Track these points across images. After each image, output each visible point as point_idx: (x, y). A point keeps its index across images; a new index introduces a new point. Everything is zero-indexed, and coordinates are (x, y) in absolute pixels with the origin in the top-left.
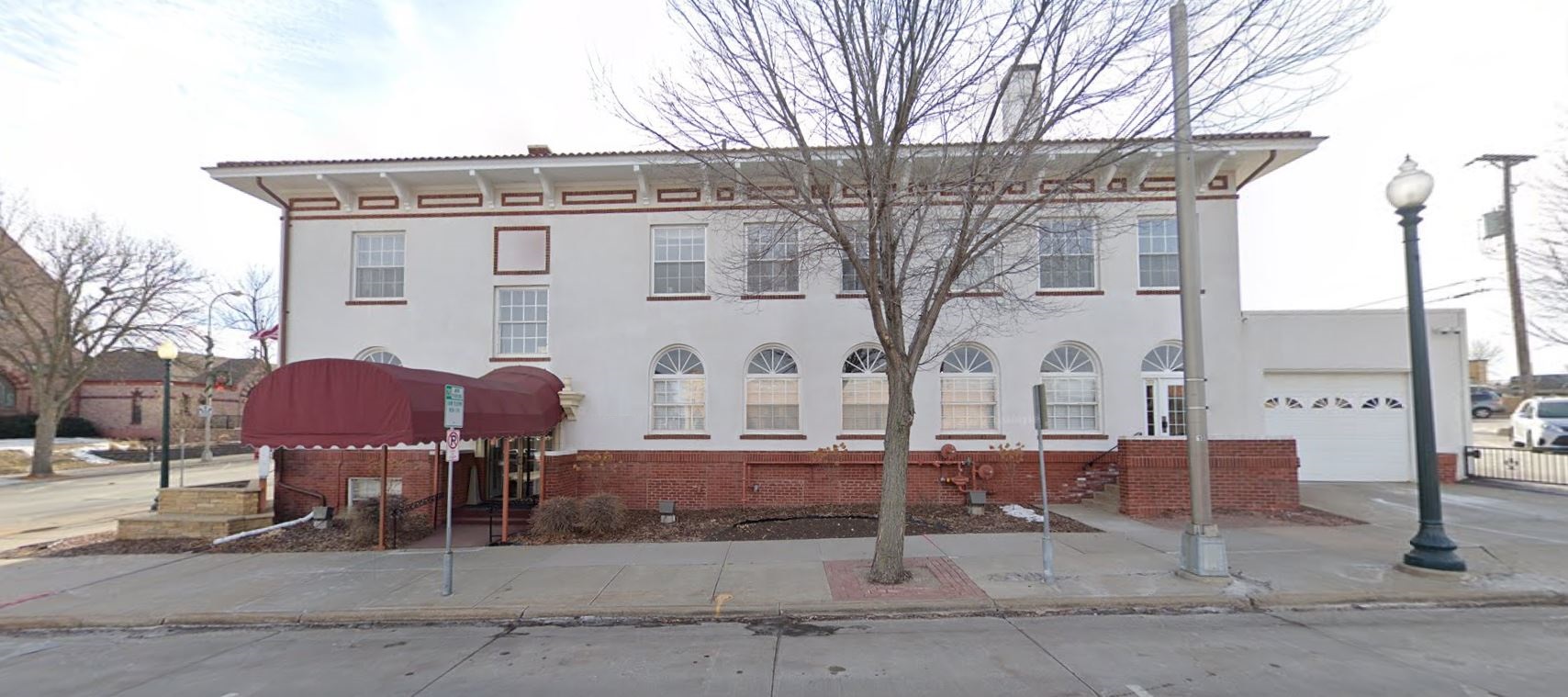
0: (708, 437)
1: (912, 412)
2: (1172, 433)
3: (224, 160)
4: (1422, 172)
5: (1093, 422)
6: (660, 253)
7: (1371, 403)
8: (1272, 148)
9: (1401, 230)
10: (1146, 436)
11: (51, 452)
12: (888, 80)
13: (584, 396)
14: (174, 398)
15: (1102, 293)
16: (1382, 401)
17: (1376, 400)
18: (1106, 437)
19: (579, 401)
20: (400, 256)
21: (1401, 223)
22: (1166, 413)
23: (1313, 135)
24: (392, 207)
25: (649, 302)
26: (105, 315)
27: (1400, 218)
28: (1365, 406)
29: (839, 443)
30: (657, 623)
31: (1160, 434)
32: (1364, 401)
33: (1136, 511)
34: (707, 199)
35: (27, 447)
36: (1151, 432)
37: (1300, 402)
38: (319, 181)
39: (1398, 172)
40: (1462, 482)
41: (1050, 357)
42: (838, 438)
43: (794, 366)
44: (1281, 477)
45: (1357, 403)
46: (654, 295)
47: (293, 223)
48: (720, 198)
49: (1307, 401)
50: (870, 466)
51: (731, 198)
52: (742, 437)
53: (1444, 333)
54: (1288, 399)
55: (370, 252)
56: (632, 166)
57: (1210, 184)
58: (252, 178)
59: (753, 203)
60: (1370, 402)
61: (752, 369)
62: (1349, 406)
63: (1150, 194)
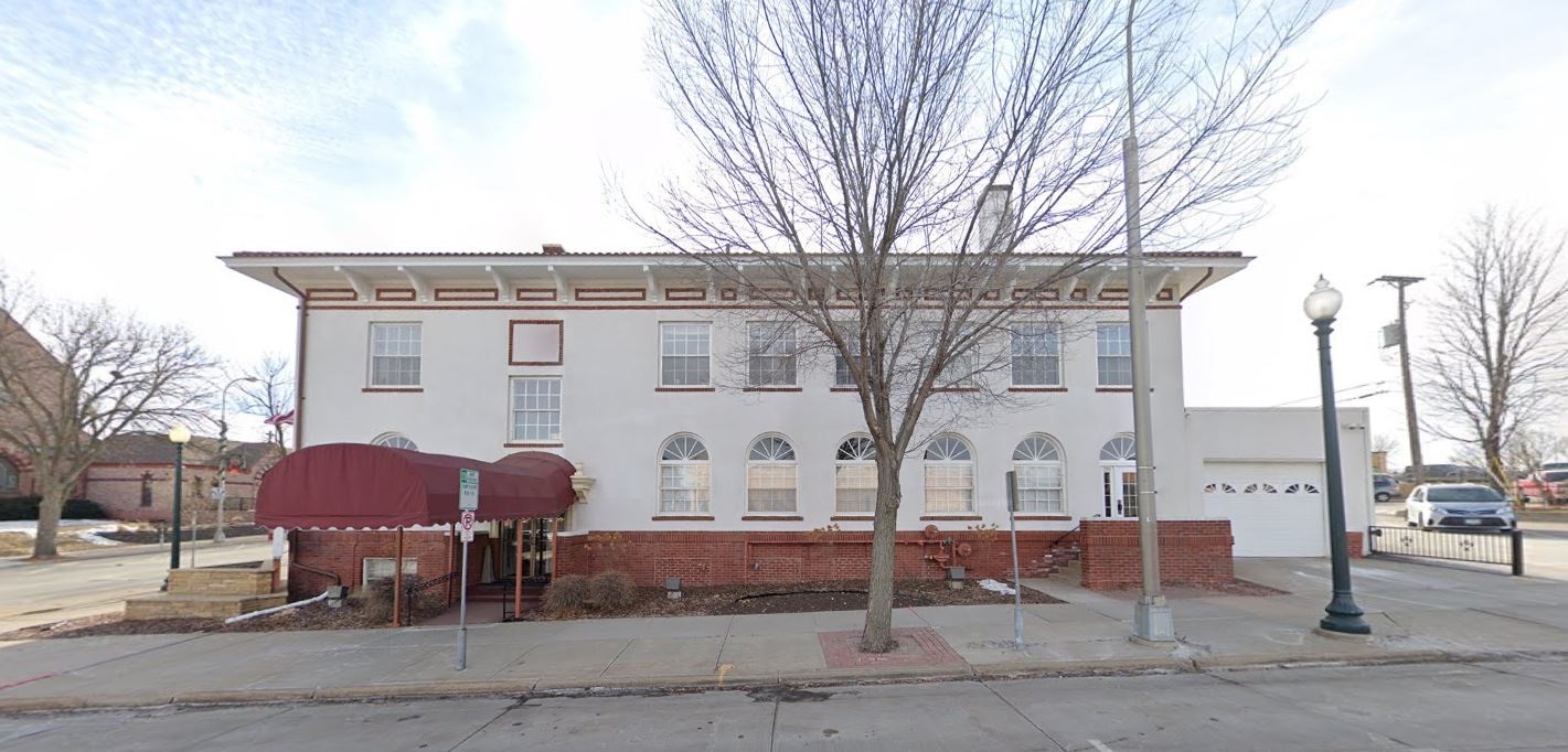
0: (712, 519)
1: (898, 496)
2: (1126, 516)
3: (240, 250)
4: (1333, 290)
5: (1059, 505)
6: (668, 347)
7: (1293, 489)
8: (1210, 265)
9: (1316, 338)
10: (1104, 517)
11: (55, 534)
12: (878, 195)
13: (594, 480)
14: (185, 481)
15: (1066, 390)
16: (1302, 487)
17: (1297, 486)
18: (1069, 519)
19: (591, 485)
20: (417, 346)
21: (1316, 333)
22: (1121, 497)
23: (1244, 255)
24: (409, 299)
25: (658, 393)
26: (114, 398)
27: (1315, 329)
28: (1288, 491)
29: (832, 524)
30: (664, 693)
31: (1116, 516)
32: (1287, 487)
33: (1095, 584)
34: (712, 299)
35: (30, 529)
36: (1108, 514)
37: (1234, 488)
38: (337, 272)
39: (1313, 289)
40: (1367, 557)
41: (1020, 446)
42: (832, 519)
43: (792, 453)
44: (1219, 553)
45: (1281, 488)
46: (662, 386)
47: (310, 312)
48: (724, 298)
49: (1240, 487)
50: (863, 544)
51: (734, 298)
52: (744, 519)
53: (1352, 428)
54: (1224, 485)
55: (387, 341)
56: (642, 267)
57: (1158, 296)
58: (268, 268)
59: (754, 303)
60: (1292, 487)
61: (753, 456)
62: (1275, 491)
63: (1106, 303)
